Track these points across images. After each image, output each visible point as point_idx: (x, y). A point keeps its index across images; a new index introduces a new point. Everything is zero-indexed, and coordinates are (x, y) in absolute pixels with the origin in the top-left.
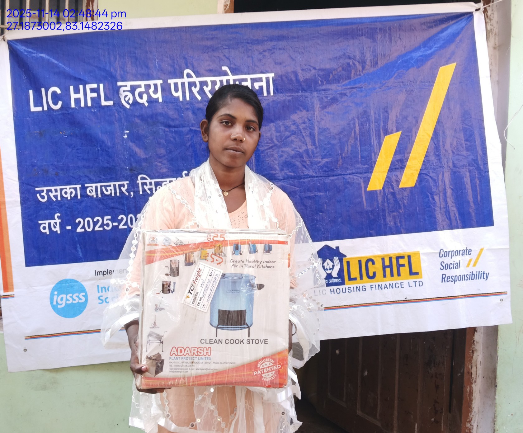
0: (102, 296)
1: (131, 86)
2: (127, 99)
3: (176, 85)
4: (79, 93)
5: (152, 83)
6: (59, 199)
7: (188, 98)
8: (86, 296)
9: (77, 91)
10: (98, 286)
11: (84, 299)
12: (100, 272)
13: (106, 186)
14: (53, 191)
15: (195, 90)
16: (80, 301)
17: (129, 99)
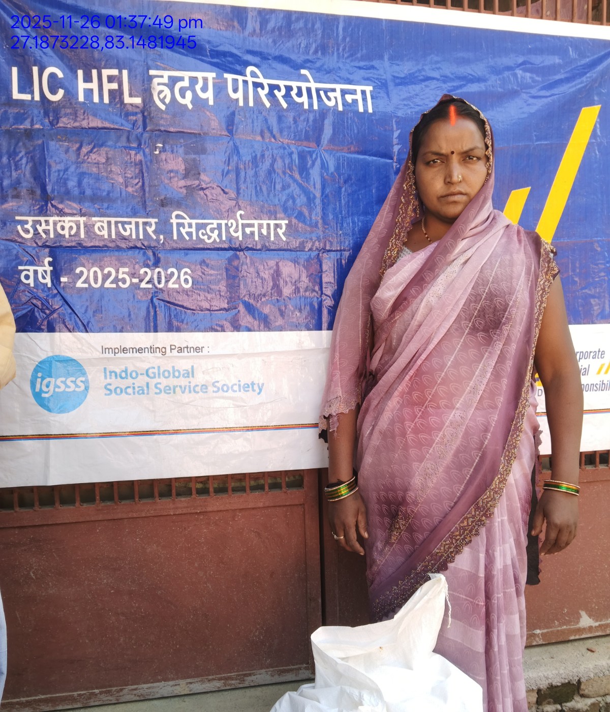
0: (110, 384)
1: (170, 77)
2: (162, 96)
3: (235, 81)
4: (91, 81)
5: (200, 75)
6: (52, 236)
7: (251, 104)
8: (86, 383)
9: (88, 79)
10: (105, 369)
11: (83, 388)
12: (109, 349)
13: (123, 223)
14: (43, 224)
15: (263, 93)
16: (77, 389)
17: (165, 97)
